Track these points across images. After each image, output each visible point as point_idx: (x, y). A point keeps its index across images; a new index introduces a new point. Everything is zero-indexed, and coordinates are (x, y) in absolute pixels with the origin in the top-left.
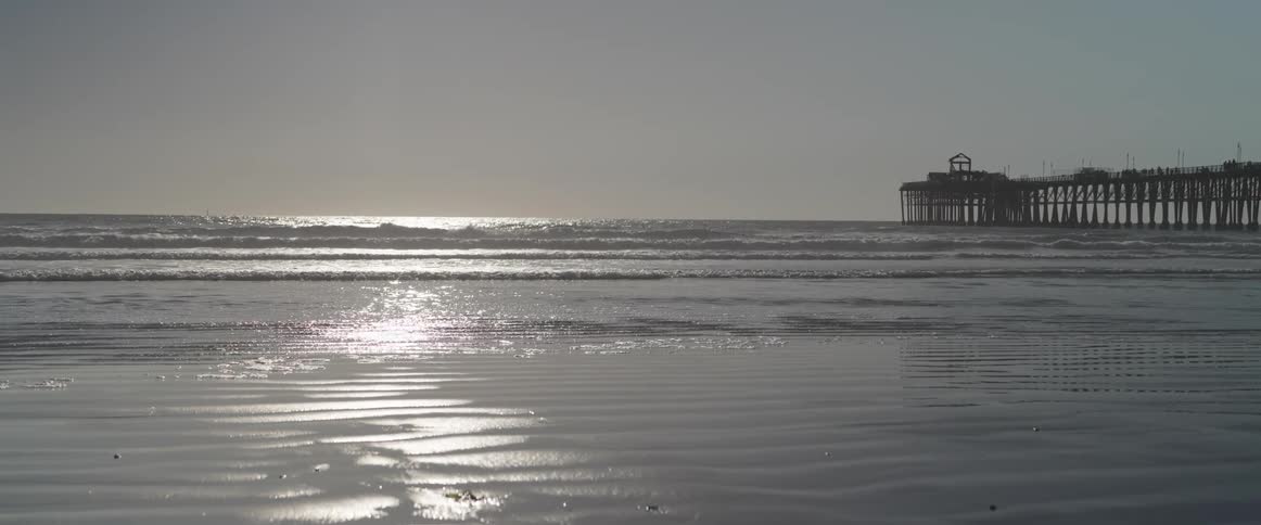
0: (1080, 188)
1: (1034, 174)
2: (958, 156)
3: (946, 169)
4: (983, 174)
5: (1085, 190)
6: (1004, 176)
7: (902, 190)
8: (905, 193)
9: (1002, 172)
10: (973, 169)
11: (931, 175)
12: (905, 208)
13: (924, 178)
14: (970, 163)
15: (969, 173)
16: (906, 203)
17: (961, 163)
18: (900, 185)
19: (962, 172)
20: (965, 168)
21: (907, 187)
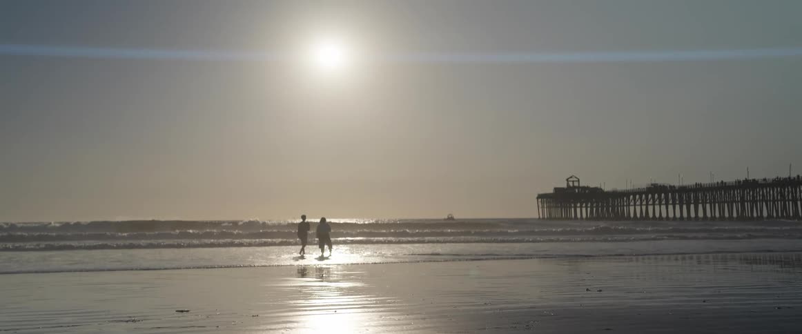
0: (650, 196)
1: (621, 187)
2: (571, 177)
3: (564, 185)
4: (587, 188)
5: (653, 197)
6: (601, 189)
7: (538, 198)
8: (540, 200)
9: (599, 186)
10: (581, 185)
11: (556, 189)
12: (540, 210)
13: (551, 191)
14: (579, 181)
15: (579, 187)
16: (540, 206)
17: (573, 181)
18: (536, 196)
19: (574, 187)
20: (576, 184)
21: (540, 197)
